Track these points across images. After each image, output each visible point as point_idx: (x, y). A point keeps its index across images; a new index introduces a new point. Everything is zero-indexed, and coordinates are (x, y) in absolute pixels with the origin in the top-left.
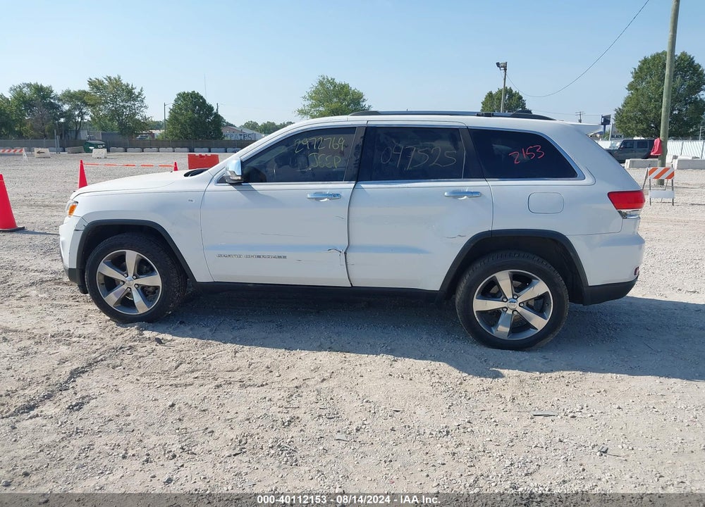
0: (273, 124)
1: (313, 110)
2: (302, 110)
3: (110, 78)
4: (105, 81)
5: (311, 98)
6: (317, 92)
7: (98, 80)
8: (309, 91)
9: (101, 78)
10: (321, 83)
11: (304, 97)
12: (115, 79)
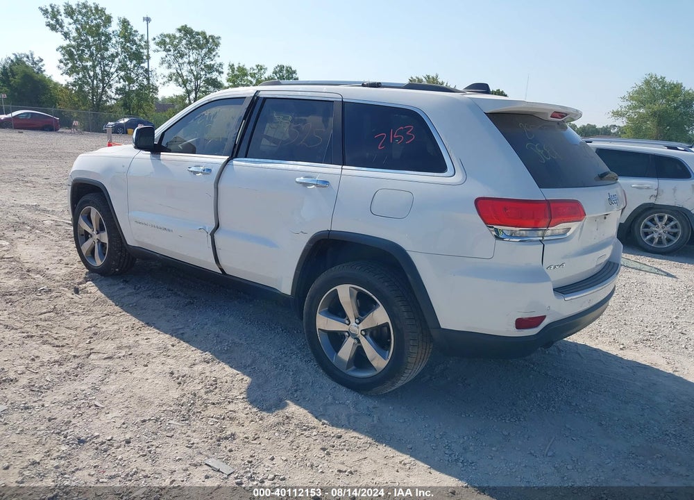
0: (594, 126)
1: (631, 111)
2: (618, 112)
3: (428, 77)
4: (424, 80)
5: (632, 98)
6: (640, 92)
7: (418, 79)
8: (630, 90)
9: (421, 77)
10: (647, 83)
11: (624, 98)
12: (433, 78)
